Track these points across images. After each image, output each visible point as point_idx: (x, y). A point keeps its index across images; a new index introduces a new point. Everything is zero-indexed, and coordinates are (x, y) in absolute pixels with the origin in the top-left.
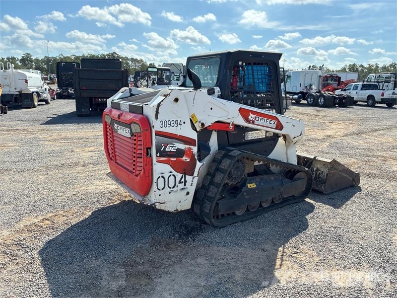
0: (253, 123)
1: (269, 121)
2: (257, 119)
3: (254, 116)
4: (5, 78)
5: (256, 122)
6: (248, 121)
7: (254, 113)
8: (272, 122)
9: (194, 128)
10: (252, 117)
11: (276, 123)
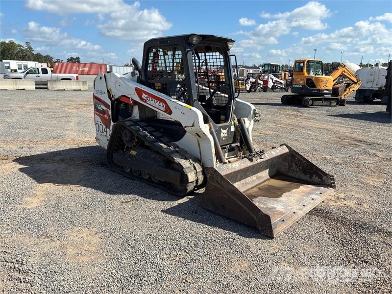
0: (146, 102)
1: (158, 103)
2: (148, 99)
3: (146, 96)
4: (371, 75)
5: (148, 102)
6: (142, 99)
7: (146, 93)
8: (161, 105)
9: (110, 98)
10: (144, 96)
11: (164, 106)
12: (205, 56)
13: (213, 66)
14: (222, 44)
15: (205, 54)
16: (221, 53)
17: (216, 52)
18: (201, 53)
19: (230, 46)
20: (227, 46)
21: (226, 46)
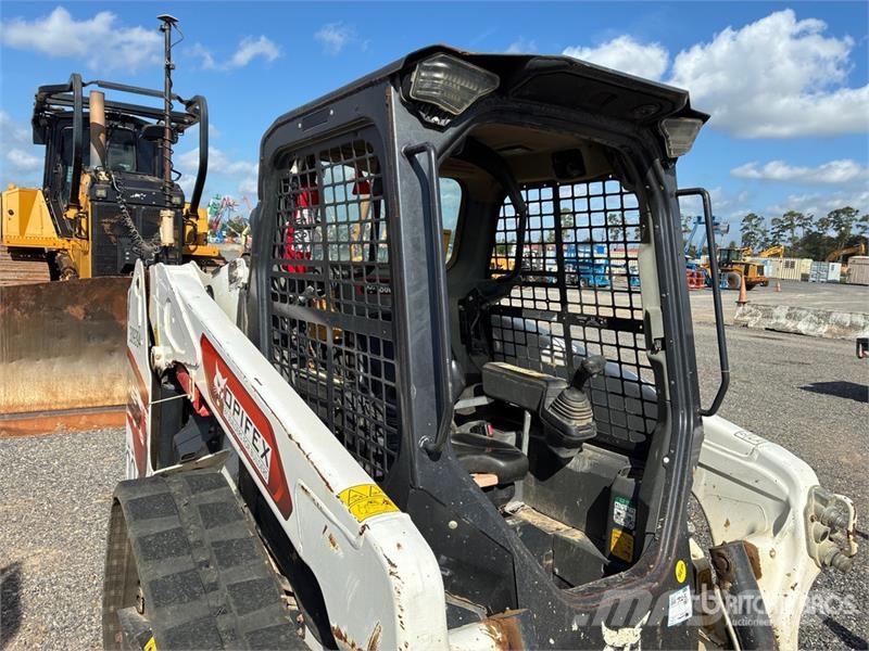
0: (221, 409)
1: (252, 432)
2: (228, 398)
3: (222, 382)
5: (226, 412)
6: (213, 395)
7: (222, 367)
8: (260, 445)
10: (219, 382)
12: (556, 199)
13: (591, 242)
14: (627, 129)
15: (556, 193)
16: (629, 185)
17: (603, 179)
18: (539, 186)
19: (674, 139)
20: (661, 142)
21: (651, 142)
